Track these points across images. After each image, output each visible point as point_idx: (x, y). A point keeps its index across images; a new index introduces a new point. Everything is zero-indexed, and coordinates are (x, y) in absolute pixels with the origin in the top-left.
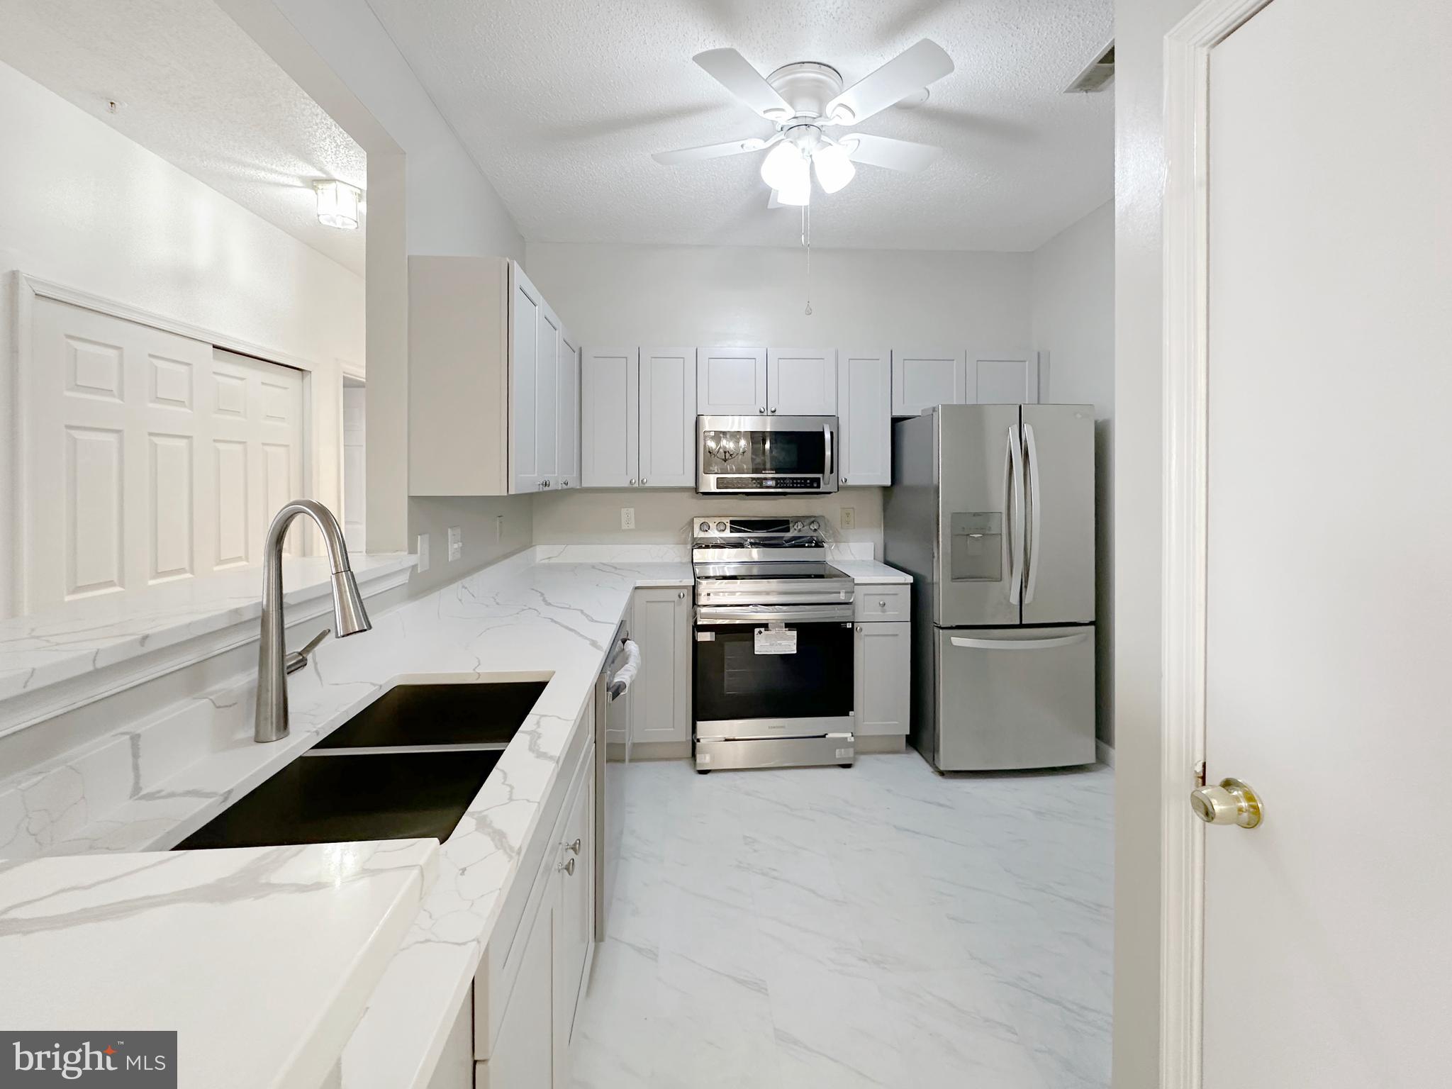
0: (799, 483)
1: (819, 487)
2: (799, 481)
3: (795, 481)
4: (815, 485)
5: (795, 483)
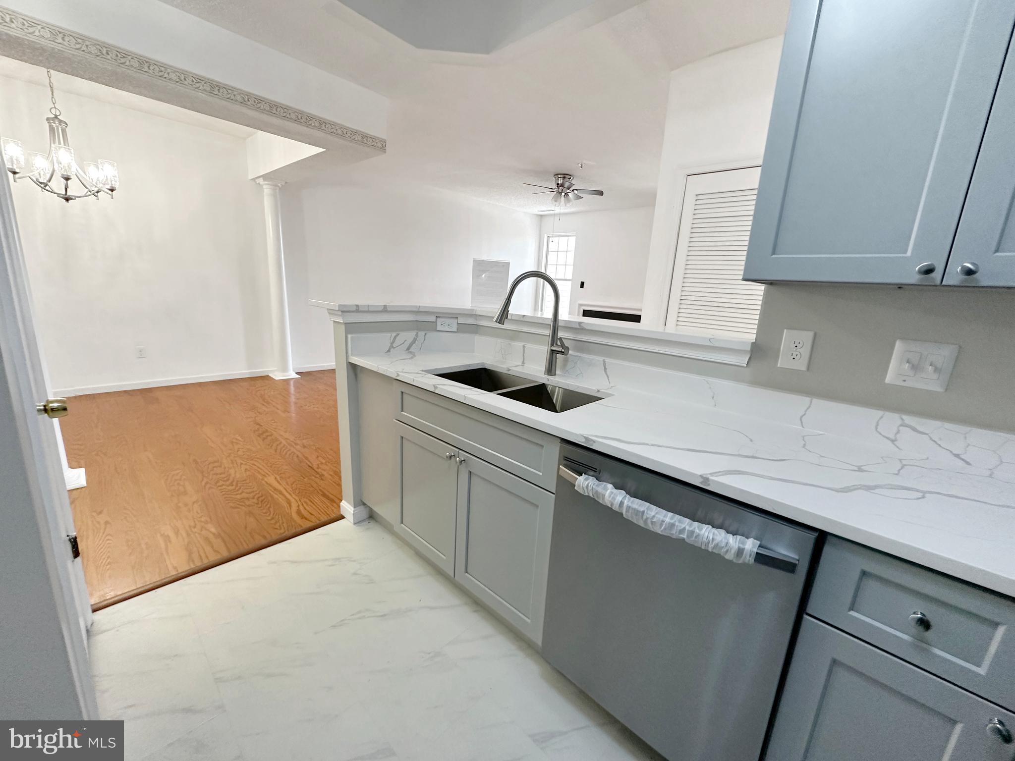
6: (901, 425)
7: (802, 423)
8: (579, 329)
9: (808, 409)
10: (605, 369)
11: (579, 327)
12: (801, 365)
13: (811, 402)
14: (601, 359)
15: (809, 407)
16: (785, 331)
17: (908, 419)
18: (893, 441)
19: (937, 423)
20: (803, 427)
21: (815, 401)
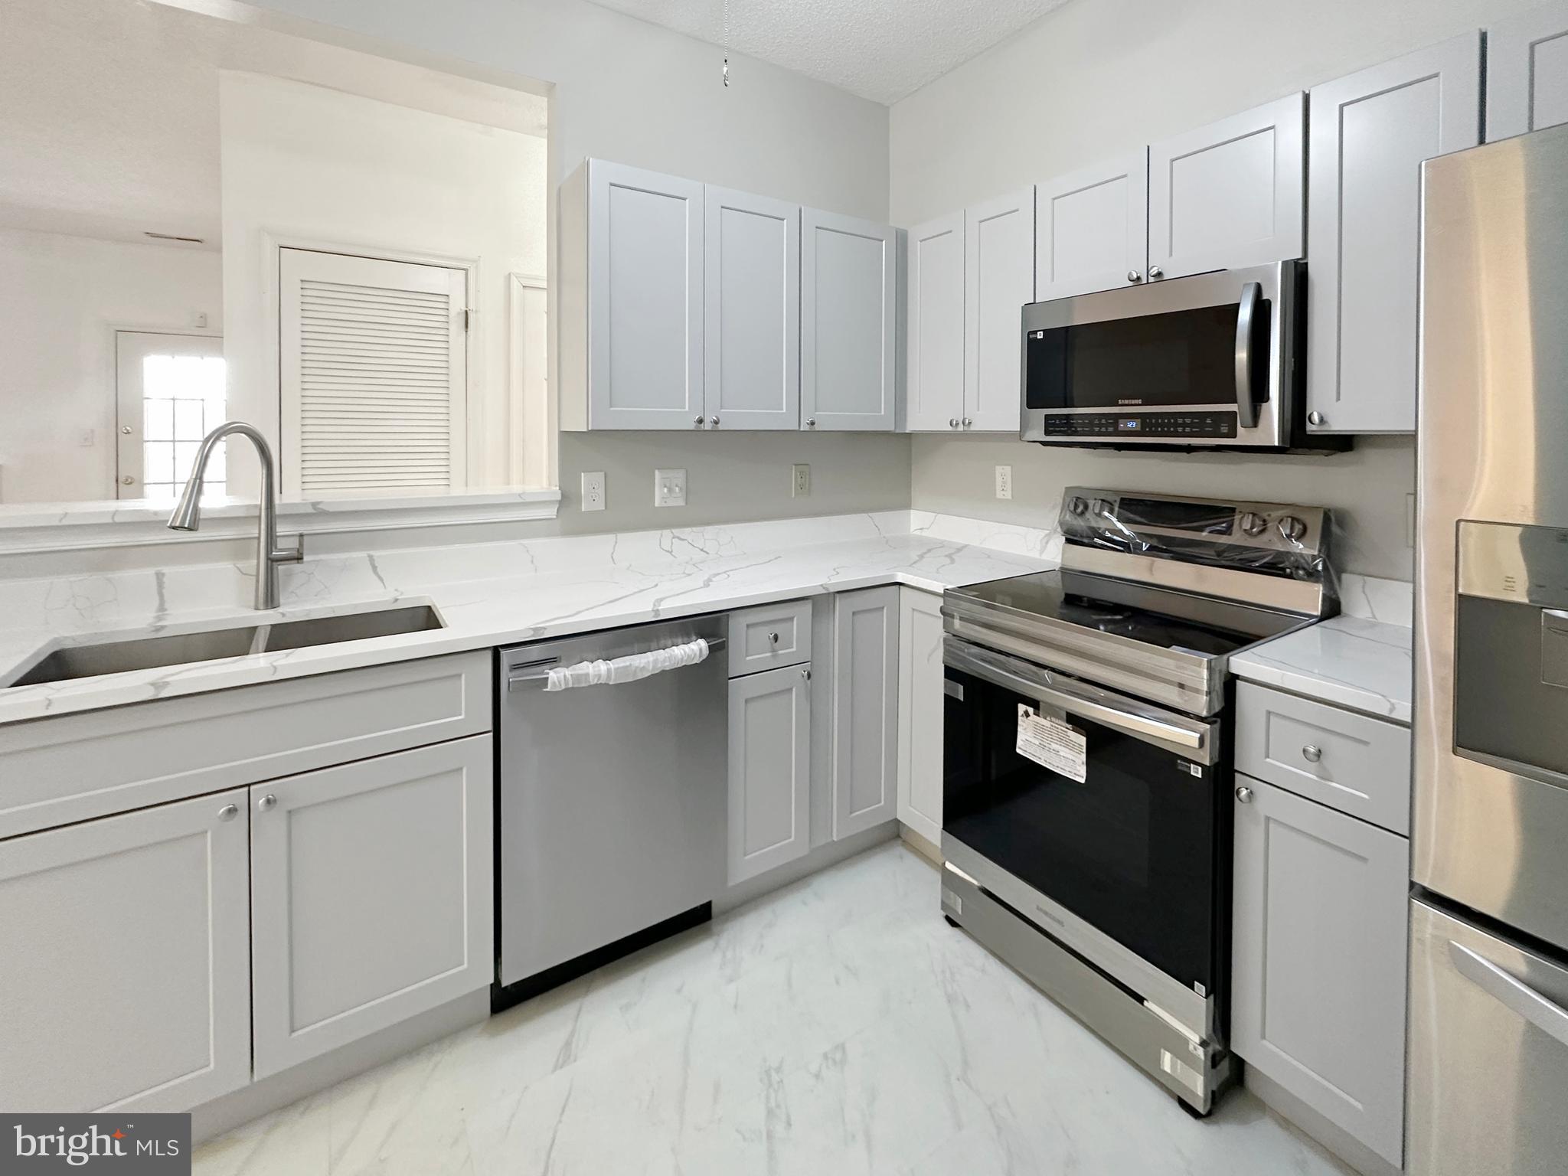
0: (1188, 425)
1: (1233, 434)
2: (1188, 421)
3: (1180, 421)
4: (1224, 430)
5: (1180, 425)
6: (673, 538)
7: (613, 560)
8: (313, 514)
9: (615, 546)
10: (374, 568)
11: (314, 511)
12: (600, 506)
13: (616, 539)
14: (362, 555)
15: (616, 542)
16: (583, 474)
17: (676, 531)
18: (671, 552)
19: (688, 530)
20: (615, 563)
21: (621, 536)
